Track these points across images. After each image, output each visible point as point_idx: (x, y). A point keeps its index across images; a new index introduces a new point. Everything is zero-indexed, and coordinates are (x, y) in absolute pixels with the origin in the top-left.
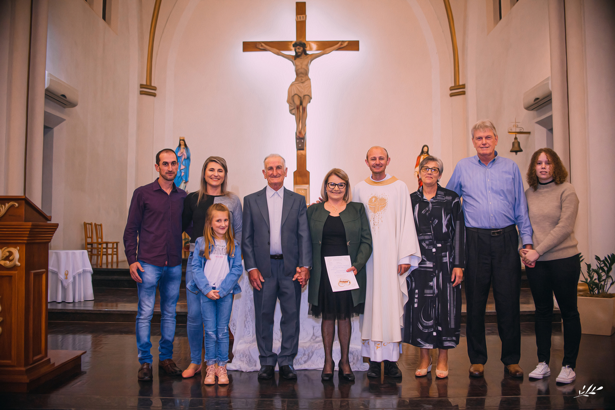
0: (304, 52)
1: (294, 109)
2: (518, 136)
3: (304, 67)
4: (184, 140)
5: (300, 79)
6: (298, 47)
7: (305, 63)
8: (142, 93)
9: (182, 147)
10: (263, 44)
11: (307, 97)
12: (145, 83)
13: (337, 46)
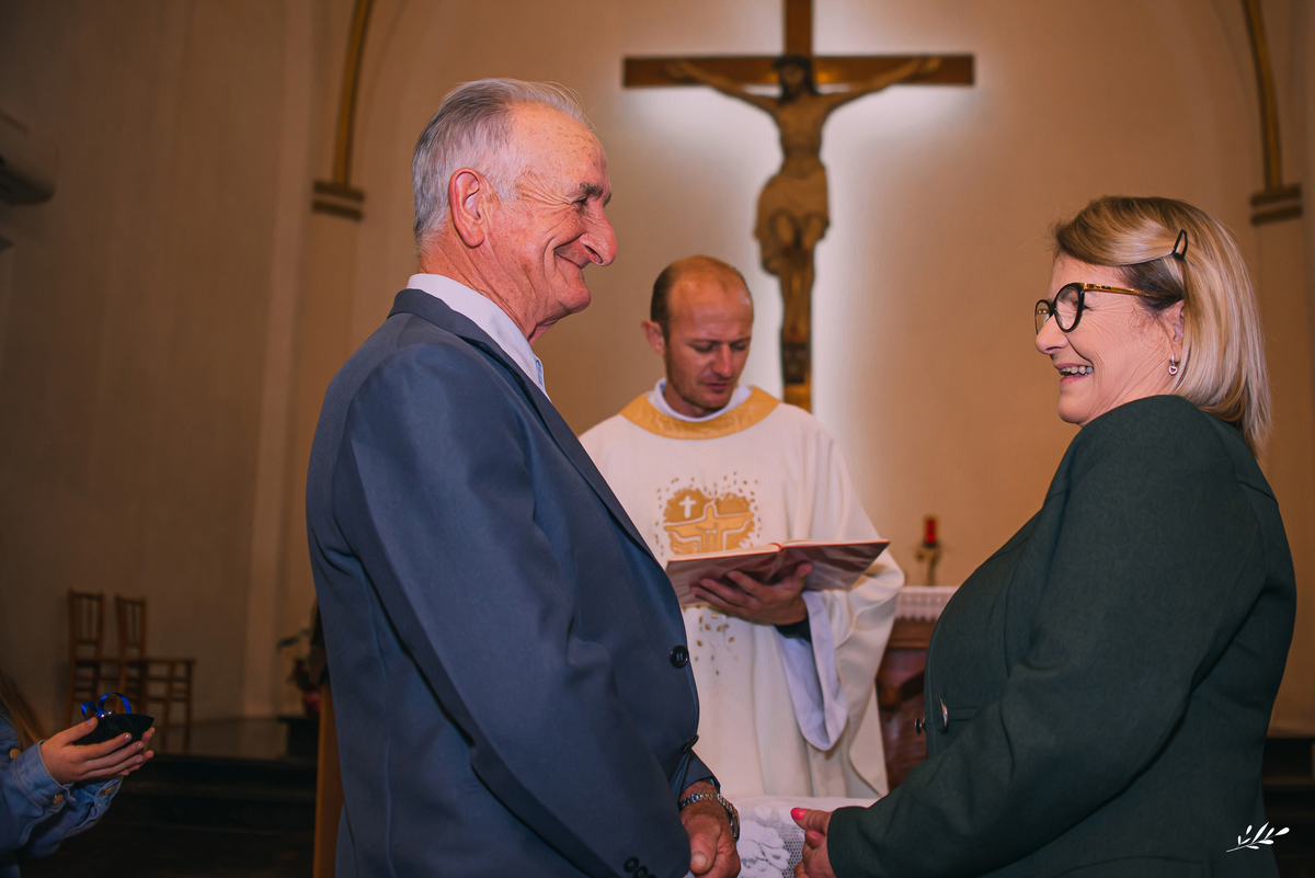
0: (809, 86)
1: (776, 256)
3: (806, 129)
5: (794, 165)
6: (789, 70)
7: (812, 116)
10: (684, 65)
11: (815, 220)
13: (906, 71)
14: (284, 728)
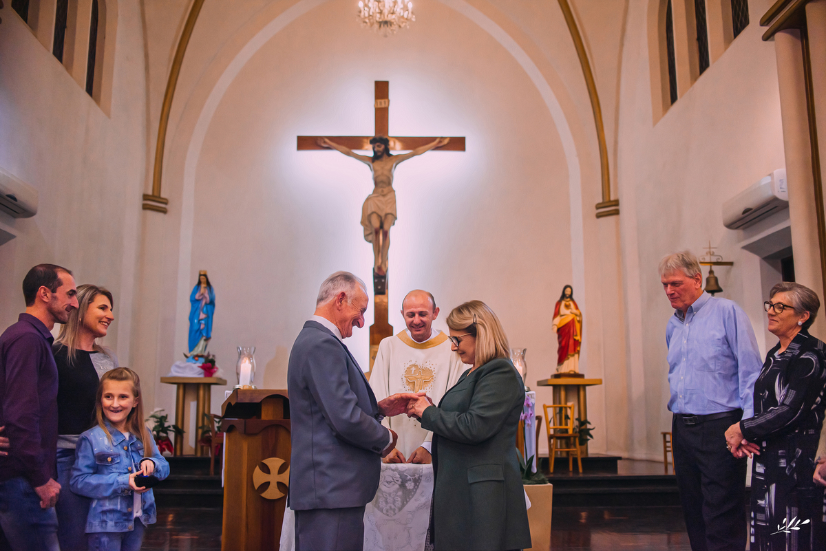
1: (371, 233)
2: (715, 268)
3: (386, 173)
4: (205, 275)
5: (380, 190)
6: (378, 144)
7: (388, 167)
8: (145, 207)
9: (203, 285)
10: (327, 140)
11: (390, 216)
13: (433, 144)
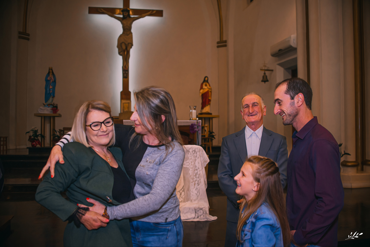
0: (129, 15)
1: (121, 51)
2: (266, 72)
5: (125, 32)
6: (125, 12)
7: (129, 22)
9: (51, 74)
11: (130, 44)
12: (22, 31)
13: (149, 13)
14: (28, 150)
